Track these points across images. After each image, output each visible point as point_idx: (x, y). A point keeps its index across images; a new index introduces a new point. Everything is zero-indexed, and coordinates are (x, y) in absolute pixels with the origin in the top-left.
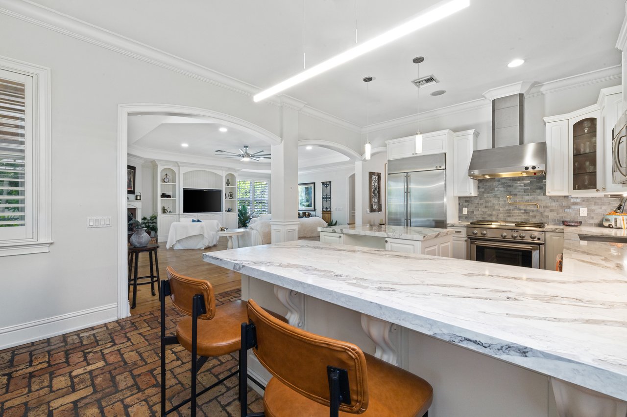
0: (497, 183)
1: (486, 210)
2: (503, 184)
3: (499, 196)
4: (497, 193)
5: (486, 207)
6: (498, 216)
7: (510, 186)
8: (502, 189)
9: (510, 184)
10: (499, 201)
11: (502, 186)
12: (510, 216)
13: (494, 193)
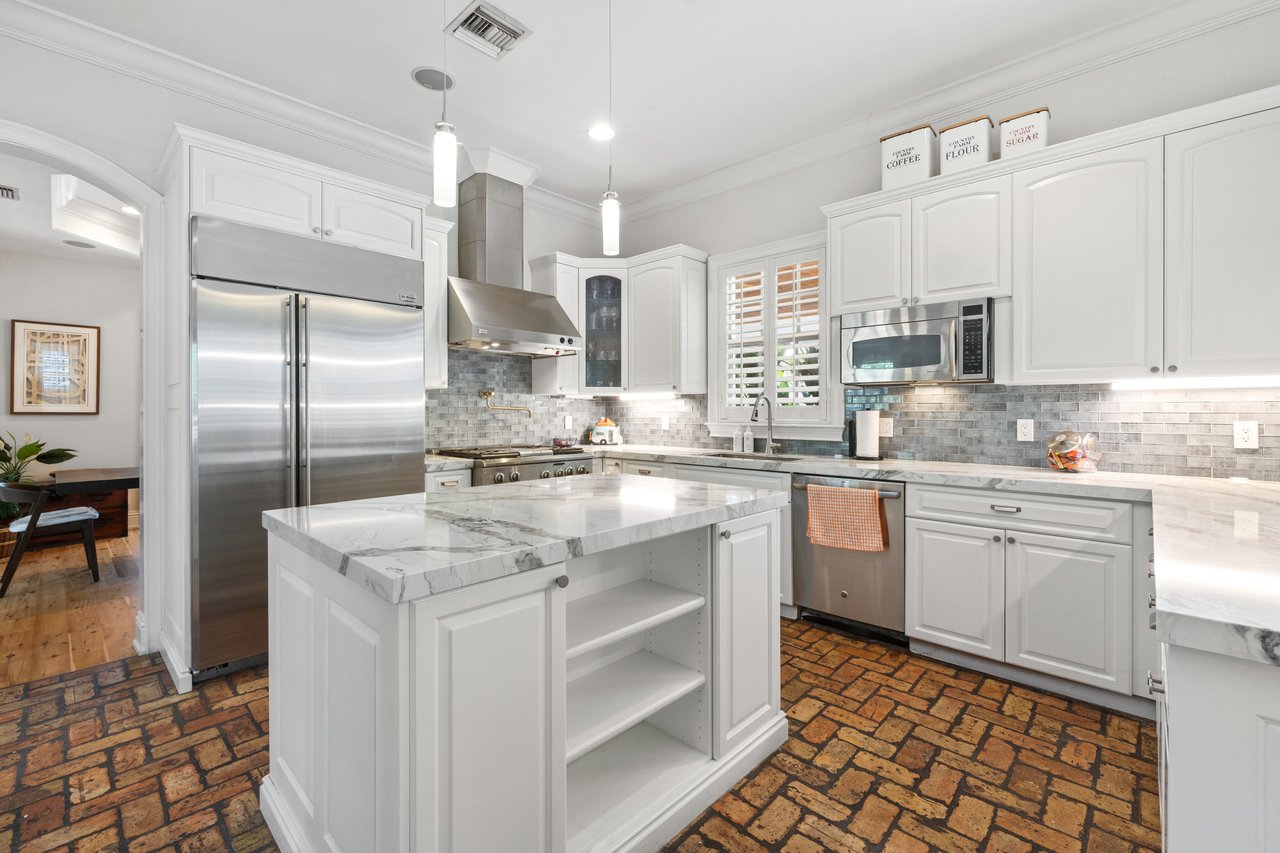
0: (462, 362)
1: (442, 424)
2: (474, 364)
3: (466, 390)
4: (461, 385)
5: (442, 416)
6: (463, 435)
7: (484, 372)
8: (470, 376)
9: (483, 367)
10: (466, 403)
11: (471, 369)
12: (484, 436)
13: (457, 385)
